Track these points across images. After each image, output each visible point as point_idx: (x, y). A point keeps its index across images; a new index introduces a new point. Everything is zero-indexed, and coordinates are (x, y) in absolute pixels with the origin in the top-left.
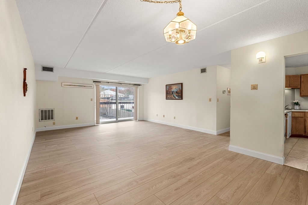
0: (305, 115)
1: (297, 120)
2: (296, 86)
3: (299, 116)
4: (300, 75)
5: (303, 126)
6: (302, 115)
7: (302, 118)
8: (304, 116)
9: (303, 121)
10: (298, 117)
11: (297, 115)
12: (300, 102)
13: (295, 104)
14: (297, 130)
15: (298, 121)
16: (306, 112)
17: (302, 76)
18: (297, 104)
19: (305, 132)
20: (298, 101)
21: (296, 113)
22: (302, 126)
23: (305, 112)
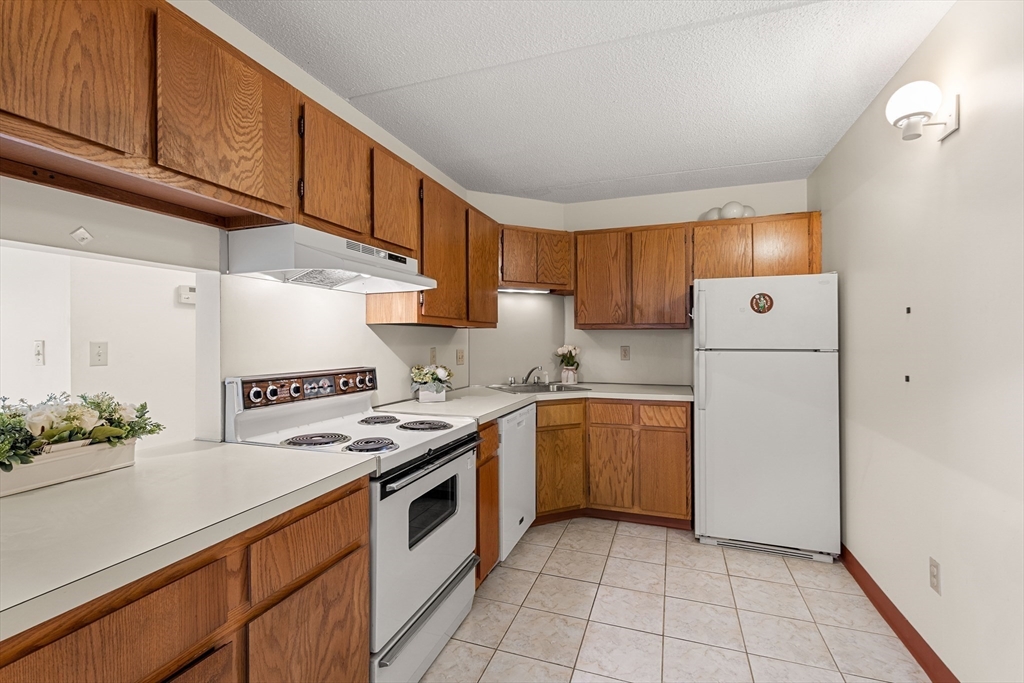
0: (585, 413)
1: (558, 442)
2: (562, 281)
3: (567, 422)
4: (576, 233)
5: (578, 467)
6: (574, 415)
7: (577, 430)
8: (581, 421)
9: (581, 443)
10: (561, 427)
11: (558, 416)
12: (578, 351)
13: (562, 361)
14: (560, 487)
15: (561, 444)
16: (588, 398)
17: (580, 238)
18: (568, 360)
19: (587, 491)
20: (571, 348)
21: (552, 409)
22: (575, 465)
23: (586, 399)
